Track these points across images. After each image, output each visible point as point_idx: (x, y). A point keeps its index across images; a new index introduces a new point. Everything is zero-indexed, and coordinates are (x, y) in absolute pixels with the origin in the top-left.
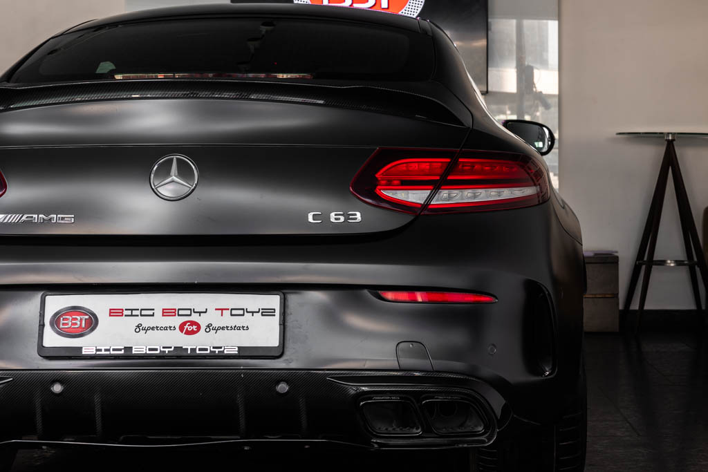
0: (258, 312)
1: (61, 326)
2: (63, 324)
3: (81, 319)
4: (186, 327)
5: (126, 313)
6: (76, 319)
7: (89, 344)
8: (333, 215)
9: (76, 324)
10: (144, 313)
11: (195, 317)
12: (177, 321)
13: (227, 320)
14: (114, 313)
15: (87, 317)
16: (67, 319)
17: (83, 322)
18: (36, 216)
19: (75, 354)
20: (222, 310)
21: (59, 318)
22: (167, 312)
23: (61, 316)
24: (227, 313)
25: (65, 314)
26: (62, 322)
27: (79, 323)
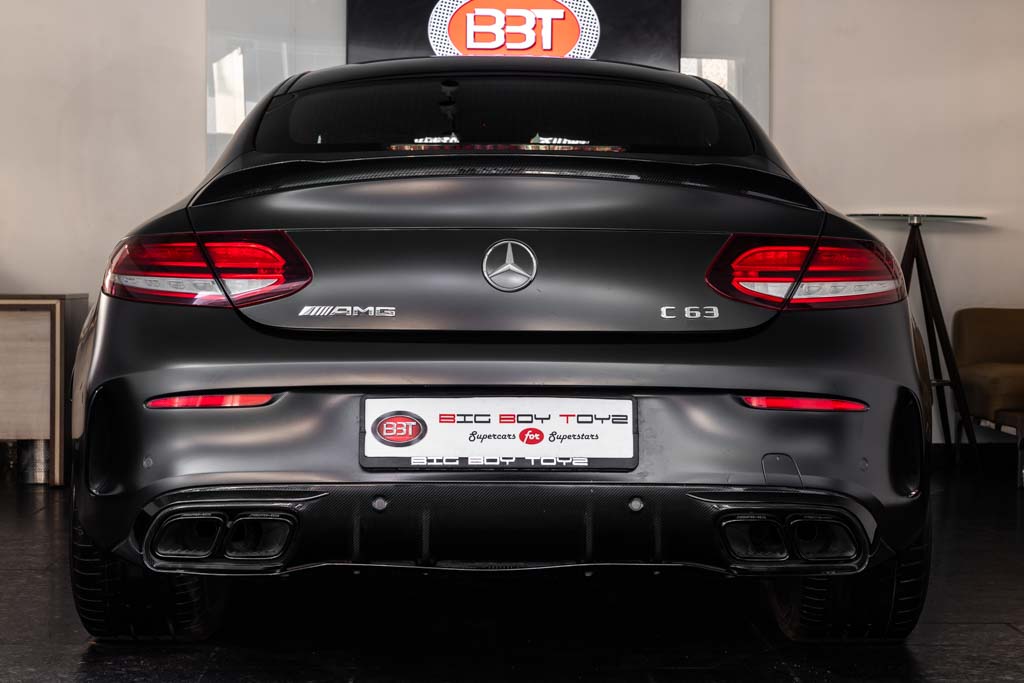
0: (608, 419)
1: (385, 434)
2: (387, 431)
3: (407, 426)
4: (527, 435)
5: (458, 419)
6: (402, 426)
7: (418, 453)
8: (687, 310)
9: (402, 431)
10: (478, 419)
11: (536, 425)
12: (516, 429)
13: (573, 428)
14: (445, 419)
15: (414, 423)
16: (391, 426)
17: (410, 429)
18: (349, 308)
19: (403, 466)
20: (567, 416)
21: (382, 425)
22: (505, 419)
23: (386, 421)
24: (573, 420)
25: (388, 420)
26: (385, 428)
27: (405, 430)
